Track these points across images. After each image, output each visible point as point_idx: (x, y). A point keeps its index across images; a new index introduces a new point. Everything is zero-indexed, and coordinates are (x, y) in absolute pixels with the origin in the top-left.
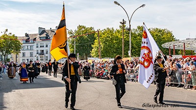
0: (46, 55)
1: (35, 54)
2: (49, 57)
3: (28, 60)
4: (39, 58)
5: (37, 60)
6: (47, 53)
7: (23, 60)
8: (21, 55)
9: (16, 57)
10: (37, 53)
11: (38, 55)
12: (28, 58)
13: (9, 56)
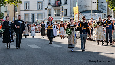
0: (65, 7)
1: (45, 4)
2: (69, 11)
3: (33, 15)
4: (53, 13)
5: (50, 15)
6: (66, 3)
7: (25, 15)
8: (22, 6)
9: (15, 11)
10: (50, 4)
11: (50, 7)
12: (33, 12)
13: (3, 9)
